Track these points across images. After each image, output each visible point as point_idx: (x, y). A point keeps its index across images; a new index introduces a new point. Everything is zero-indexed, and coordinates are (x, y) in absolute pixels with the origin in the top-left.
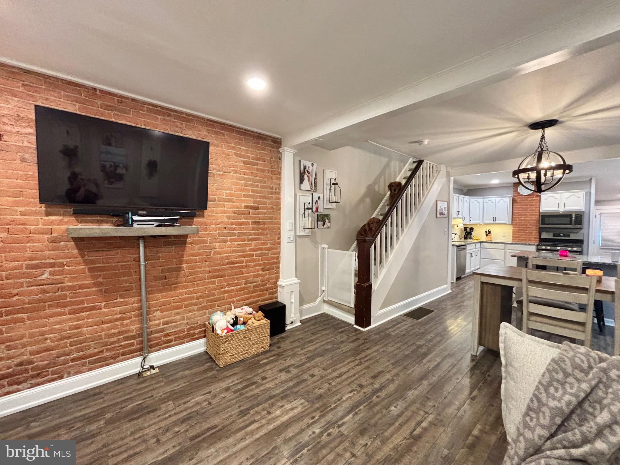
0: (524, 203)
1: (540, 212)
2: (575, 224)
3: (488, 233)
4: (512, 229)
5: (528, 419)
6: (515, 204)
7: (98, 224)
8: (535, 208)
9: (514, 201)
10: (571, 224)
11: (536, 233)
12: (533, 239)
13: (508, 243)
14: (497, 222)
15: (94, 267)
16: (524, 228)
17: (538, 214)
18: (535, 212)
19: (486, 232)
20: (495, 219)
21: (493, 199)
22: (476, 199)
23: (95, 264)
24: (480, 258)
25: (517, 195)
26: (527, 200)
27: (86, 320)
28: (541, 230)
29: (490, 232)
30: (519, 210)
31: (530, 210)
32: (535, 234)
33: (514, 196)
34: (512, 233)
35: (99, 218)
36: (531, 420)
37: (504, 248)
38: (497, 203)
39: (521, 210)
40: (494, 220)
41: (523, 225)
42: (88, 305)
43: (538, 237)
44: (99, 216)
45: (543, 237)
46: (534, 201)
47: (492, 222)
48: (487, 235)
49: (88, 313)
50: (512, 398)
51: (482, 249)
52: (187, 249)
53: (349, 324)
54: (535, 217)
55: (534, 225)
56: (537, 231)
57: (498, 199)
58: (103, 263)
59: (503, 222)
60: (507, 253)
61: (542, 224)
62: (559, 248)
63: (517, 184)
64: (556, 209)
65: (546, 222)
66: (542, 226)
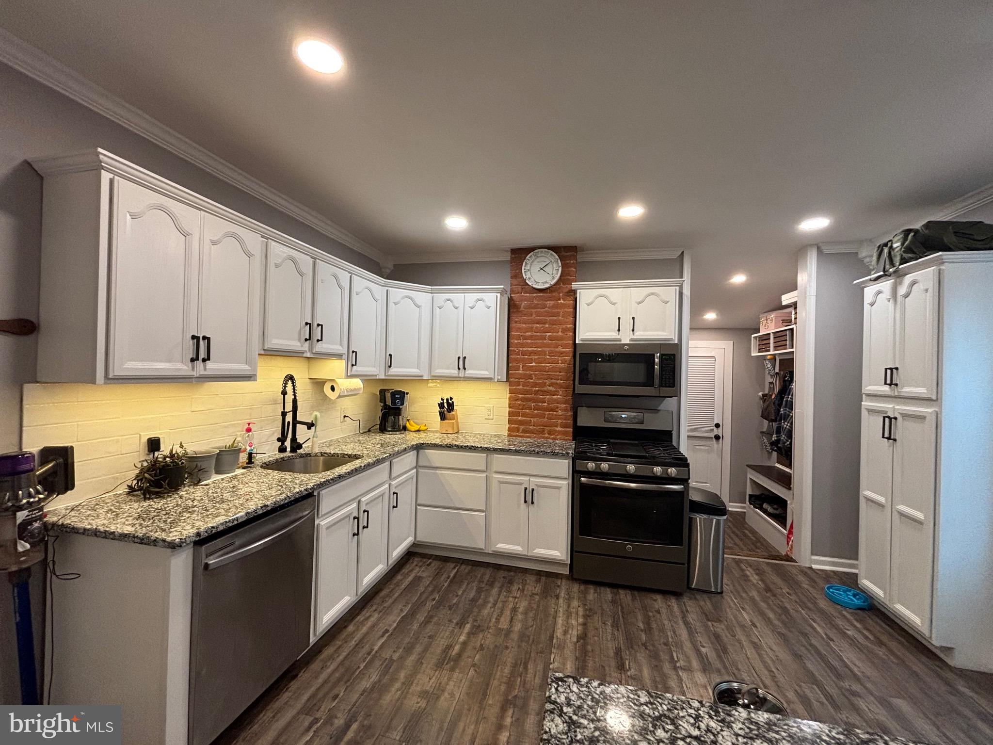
0: (538, 315)
1: (575, 344)
2: (661, 385)
3: (447, 408)
4: (508, 395)
6: (514, 318)
8: (564, 331)
9: (512, 307)
10: (649, 382)
11: (565, 410)
12: (559, 429)
13: (495, 450)
14: (470, 372)
16: (536, 393)
17: (570, 350)
18: (563, 346)
19: (441, 406)
20: (462, 362)
21: (458, 297)
22: (371, 285)
24: (417, 504)
25: (519, 288)
26: (545, 306)
28: (577, 402)
29: (451, 406)
30: (526, 338)
31: (551, 339)
32: (563, 411)
33: (512, 291)
34: (508, 409)
37: (484, 468)
38: (467, 309)
39: (530, 337)
40: (461, 366)
41: (535, 385)
43: (570, 422)
45: (582, 422)
46: (561, 311)
47: (454, 372)
48: (443, 417)
51: (420, 470)
54: (564, 361)
55: (560, 386)
56: (569, 406)
57: (471, 297)
59: (484, 373)
60: (494, 485)
61: (581, 382)
62: (631, 468)
63: (520, 254)
64: (613, 335)
65: (591, 377)
66: (582, 389)
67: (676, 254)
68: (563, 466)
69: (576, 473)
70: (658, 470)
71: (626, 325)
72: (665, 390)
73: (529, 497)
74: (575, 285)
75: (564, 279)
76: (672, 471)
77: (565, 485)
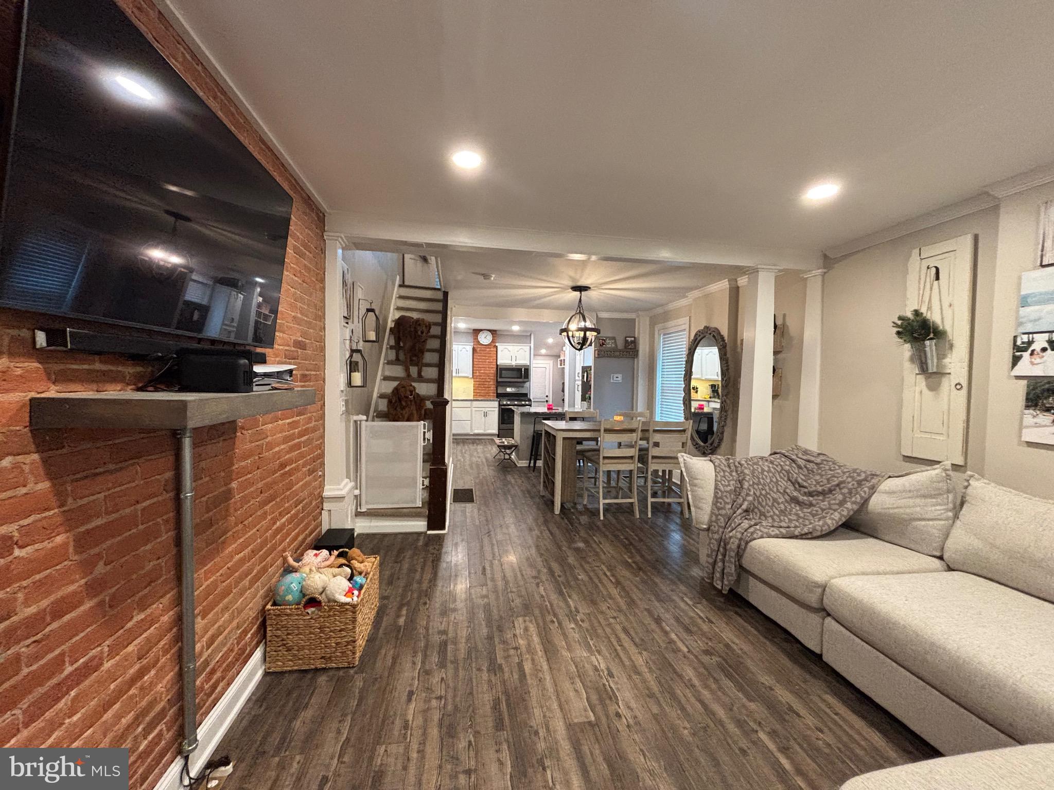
0: (483, 353)
1: (497, 365)
2: (524, 378)
4: (473, 383)
5: (719, 504)
6: (475, 354)
7: (95, 387)
8: (493, 360)
9: (474, 350)
10: (521, 378)
12: (492, 393)
14: (460, 375)
15: (88, 532)
16: (482, 382)
17: (495, 367)
18: (493, 366)
21: (456, 347)
23: (89, 519)
25: (477, 344)
26: (486, 351)
27: (67, 721)
28: (498, 385)
30: (479, 362)
31: (488, 362)
32: (493, 388)
33: (474, 345)
34: (472, 388)
35: (98, 366)
36: (721, 504)
37: (468, 407)
38: (459, 351)
39: (481, 362)
40: (457, 372)
41: (482, 379)
42: (76, 666)
43: (495, 392)
44: (97, 358)
45: (500, 391)
46: (492, 353)
49: (73, 693)
50: (702, 499)
52: (238, 442)
53: (419, 534)
54: (493, 371)
55: (492, 379)
56: (495, 386)
57: (460, 347)
58: (108, 513)
59: (466, 375)
60: (473, 412)
61: (501, 377)
62: (516, 403)
63: (477, 332)
64: (510, 362)
65: (503, 376)
66: (500, 380)
67: (529, 334)
68: (496, 404)
69: (500, 405)
70: (523, 403)
71: (514, 358)
72: (526, 380)
73: (485, 415)
74: (497, 344)
75: (493, 341)
76: (527, 403)
77: (497, 410)
